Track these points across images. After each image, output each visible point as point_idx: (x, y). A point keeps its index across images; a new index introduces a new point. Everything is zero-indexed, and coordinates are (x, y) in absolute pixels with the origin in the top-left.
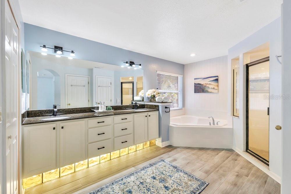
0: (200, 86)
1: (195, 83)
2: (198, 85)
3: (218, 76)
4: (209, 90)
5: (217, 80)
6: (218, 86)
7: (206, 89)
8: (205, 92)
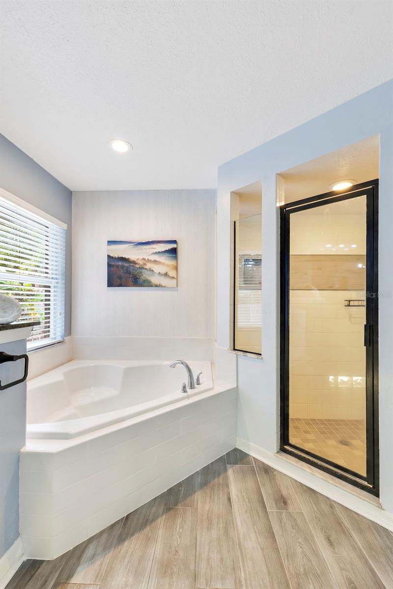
0: (126, 265)
1: (109, 256)
2: (120, 263)
3: (175, 242)
4: (155, 280)
5: (174, 251)
6: (176, 268)
7: (146, 275)
8: (141, 285)
